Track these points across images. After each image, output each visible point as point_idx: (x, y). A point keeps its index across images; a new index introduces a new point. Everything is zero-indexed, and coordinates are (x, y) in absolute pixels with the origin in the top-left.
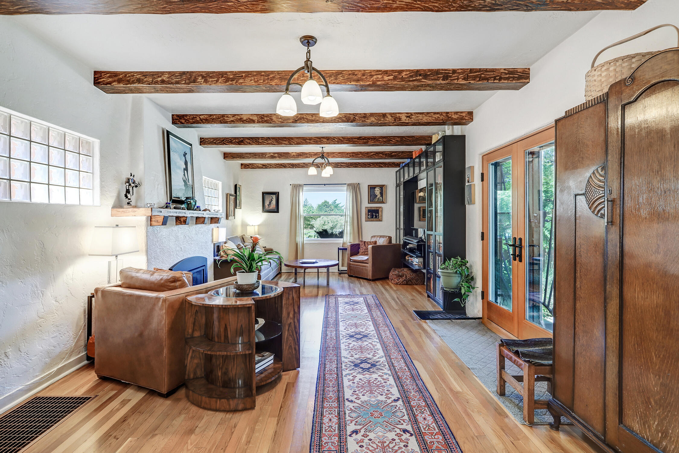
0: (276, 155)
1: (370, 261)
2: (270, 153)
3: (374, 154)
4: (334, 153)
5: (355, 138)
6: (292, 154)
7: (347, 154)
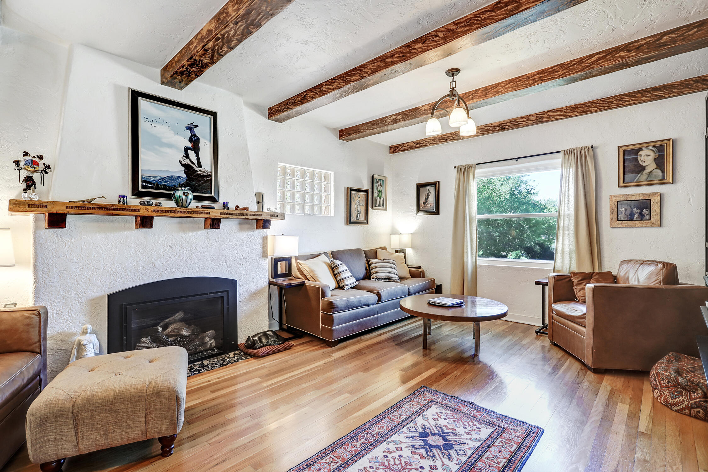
0: (400, 117)
1: (590, 320)
2: (391, 116)
3: (599, 59)
4: (497, 85)
5: (484, 13)
6: (423, 109)
7: (528, 78)
